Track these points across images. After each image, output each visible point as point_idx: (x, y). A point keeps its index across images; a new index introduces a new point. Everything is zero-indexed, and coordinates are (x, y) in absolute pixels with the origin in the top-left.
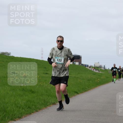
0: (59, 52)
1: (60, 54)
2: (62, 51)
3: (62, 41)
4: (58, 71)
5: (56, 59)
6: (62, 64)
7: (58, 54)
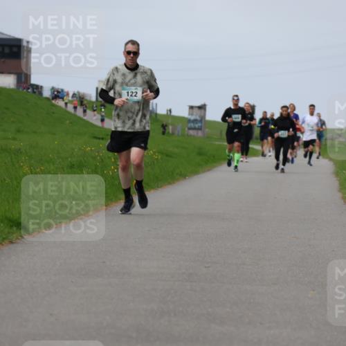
0: (130, 75)
1: (133, 81)
2: (136, 74)
3: (136, 54)
4: (129, 117)
5: (124, 93)
6: (138, 102)
7: (127, 80)
